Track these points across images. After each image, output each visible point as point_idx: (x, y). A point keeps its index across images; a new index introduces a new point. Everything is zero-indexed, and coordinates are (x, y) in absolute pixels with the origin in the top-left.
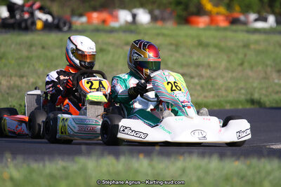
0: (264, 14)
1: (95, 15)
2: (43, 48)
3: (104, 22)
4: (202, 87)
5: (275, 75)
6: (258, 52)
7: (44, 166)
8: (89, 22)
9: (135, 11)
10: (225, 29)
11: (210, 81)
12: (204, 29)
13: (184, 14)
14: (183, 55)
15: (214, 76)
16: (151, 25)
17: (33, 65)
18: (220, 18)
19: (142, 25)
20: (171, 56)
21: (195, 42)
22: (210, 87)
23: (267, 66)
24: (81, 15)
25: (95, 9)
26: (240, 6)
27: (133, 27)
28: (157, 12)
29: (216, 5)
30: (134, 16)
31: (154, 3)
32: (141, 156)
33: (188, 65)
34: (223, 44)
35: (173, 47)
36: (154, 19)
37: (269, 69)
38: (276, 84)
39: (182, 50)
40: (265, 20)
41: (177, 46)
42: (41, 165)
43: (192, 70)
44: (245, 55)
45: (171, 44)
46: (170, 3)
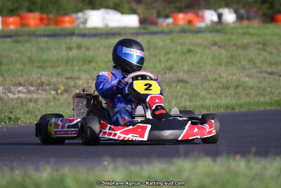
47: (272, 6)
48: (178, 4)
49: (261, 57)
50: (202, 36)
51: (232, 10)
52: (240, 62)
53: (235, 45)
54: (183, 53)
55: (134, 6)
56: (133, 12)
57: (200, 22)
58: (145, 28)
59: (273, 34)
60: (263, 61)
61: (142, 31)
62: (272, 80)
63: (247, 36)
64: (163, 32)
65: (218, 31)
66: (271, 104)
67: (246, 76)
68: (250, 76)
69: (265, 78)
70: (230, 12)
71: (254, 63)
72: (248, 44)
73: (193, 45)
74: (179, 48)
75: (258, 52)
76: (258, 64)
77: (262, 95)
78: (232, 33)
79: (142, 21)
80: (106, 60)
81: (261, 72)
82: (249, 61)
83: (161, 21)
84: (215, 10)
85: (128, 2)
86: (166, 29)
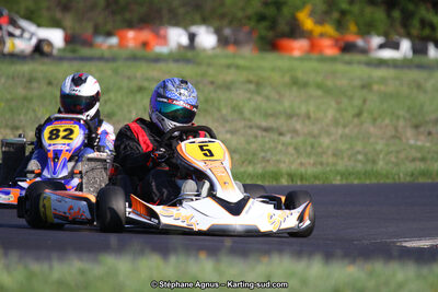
0: (395, 37)
1: (131, 34)
2: (50, 83)
3: (145, 44)
4: (295, 148)
5: (410, 133)
6: (385, 97)
7: (51, 268)
8: (122, 44)
9: (194, 29)
10: (333, 60)
11: (311, 140)
12: (301, 59)
13: (270, 34)
14: (268, 98)
15: (316, 132)
16: (219, 51)
17: (34, 111)
18: (326, 42)
19: (204, 50)
20: (249, 99)
21: (287, 78)
22: (309, 149)
23: (398, 118)
24: (109, 34)
25: (130, 25)
26: (357, 24)
27: (190, 54)
28: (227, 32)
29: (320, 22)
30: (192, 37)
31: (222, 16)
32: (203, 256)
33: (275, 115)
34: (329, 83)
35: (252, 87)
36: (223, 41)
37: (401, 123)
38: (411, 146)
39: (267, 91)
40: (396, 46)
41: (258, 84)
42: (45, 267)
43: (281, 123)
44: (365, 101)
45: (250, 82)
46: (249, 18)
47: (273, 26)
48: (127, 16)
49: (252, 103)
50: (162, 66)
51: (212, 29)
52: (219, 110)
53: (212, 83)
54: (131, 92)
55: (58, 15)
56: (55, 24)
57: (161, 45)
58: (74, 51)
59: (273, 69)
60: (255, 110)
61: (69, 55)
62: (267, 140)
63: (232, 71)
64: (101, 59)
65: (187, 61)
66: (263, 176)
67: (227, 132)
68: (233, 132)
69: (256, 137)
70: (208, 32)
71: (241, 113)
72: (232, 83)
73: (147, 79)
74: (125, 83)
75: (248, 95)
76: (247, 113)
77: (250, 162)
78: (209, 65)
79: (69, 40)
80: (9, 97)
81: (251, 127)
82: (233, 109)
83: (99, 40)
84: (185, 28)
85: (49, 9)
86: (107, 54)
